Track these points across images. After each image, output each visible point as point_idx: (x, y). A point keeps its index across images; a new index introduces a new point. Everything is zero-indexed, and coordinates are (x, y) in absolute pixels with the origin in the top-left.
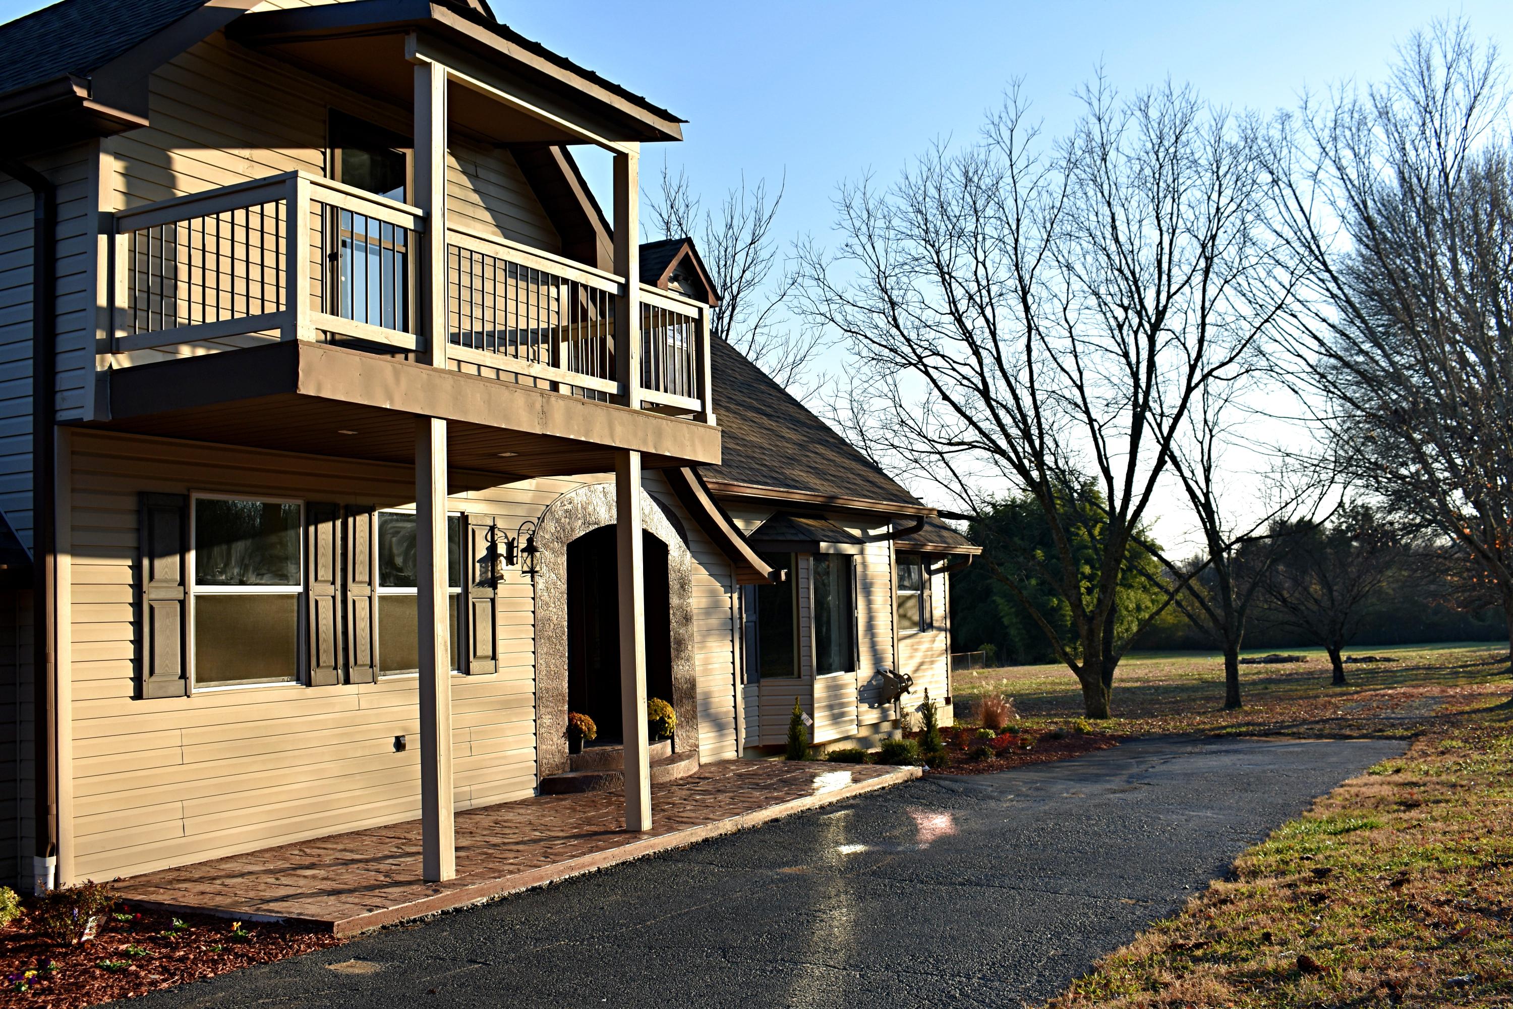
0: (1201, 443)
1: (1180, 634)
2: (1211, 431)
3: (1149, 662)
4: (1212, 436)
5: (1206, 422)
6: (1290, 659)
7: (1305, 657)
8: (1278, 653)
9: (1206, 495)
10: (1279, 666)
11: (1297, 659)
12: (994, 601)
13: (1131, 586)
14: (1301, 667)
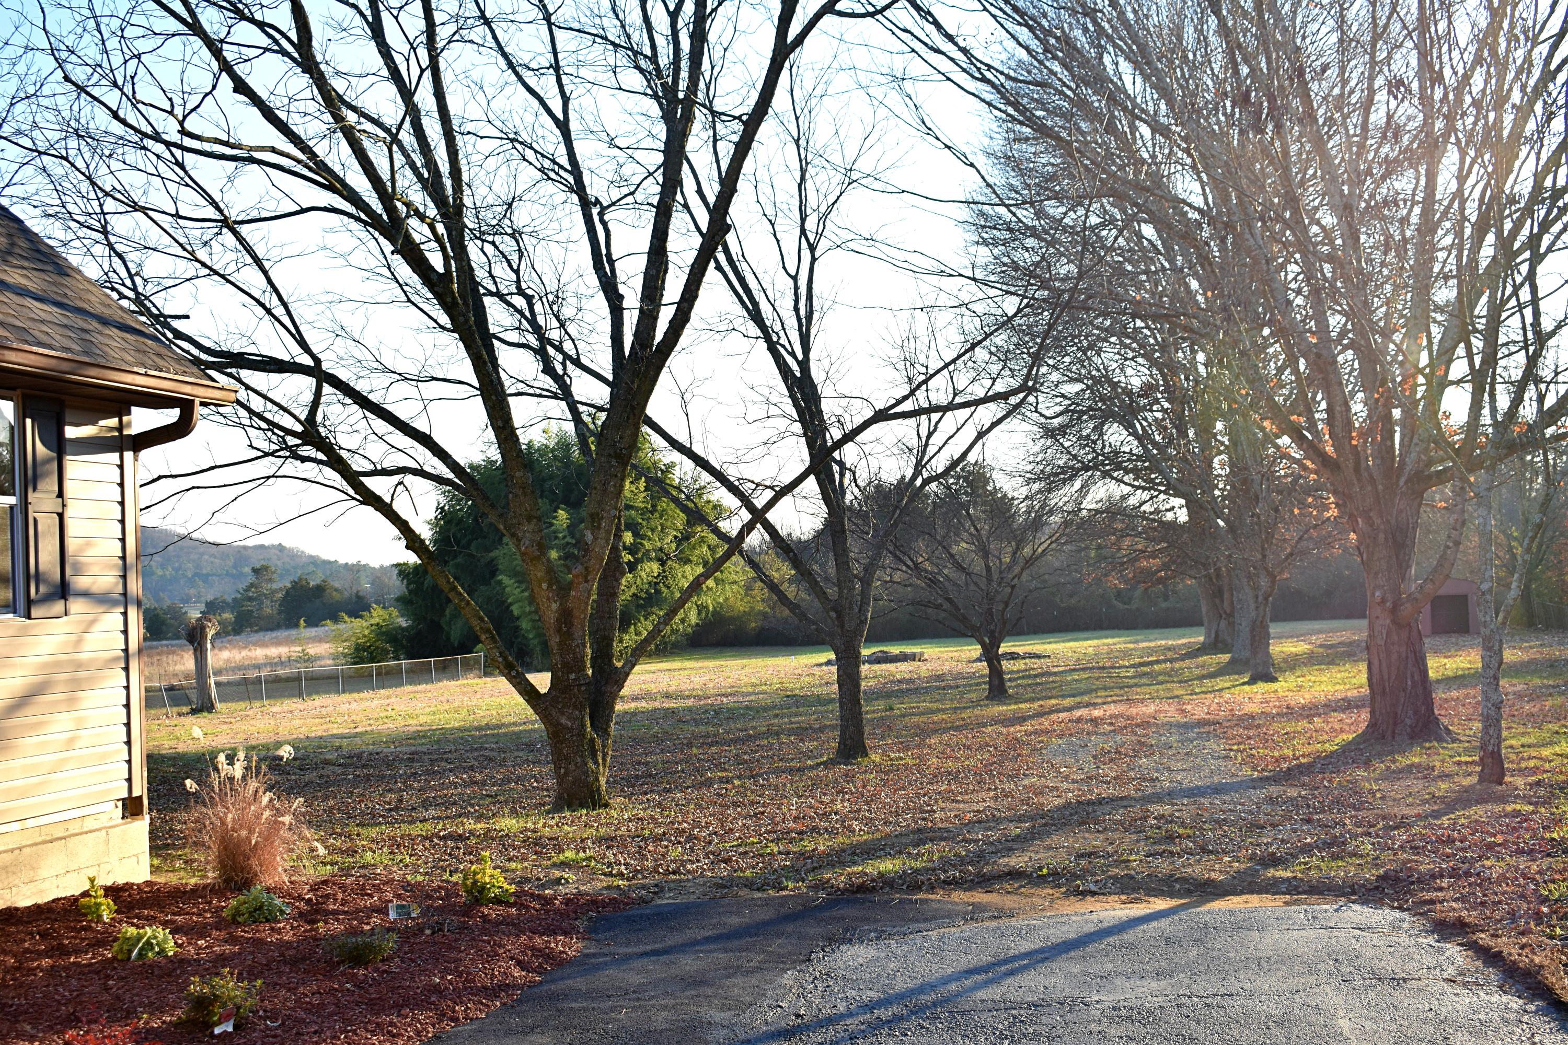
0: (795, 278)
1: (753, 625)
2: (812, 248)
3: (711, 664)
4: (814, 260)
5: (803, 232)
6: (904, 658)
7: (922, 654)
8: (885, 649)
9: (804, 365)
10: (891, 667)
11: (912, 657)
12: (500, 582)
13: (688, 561)
14: (924, 670)
